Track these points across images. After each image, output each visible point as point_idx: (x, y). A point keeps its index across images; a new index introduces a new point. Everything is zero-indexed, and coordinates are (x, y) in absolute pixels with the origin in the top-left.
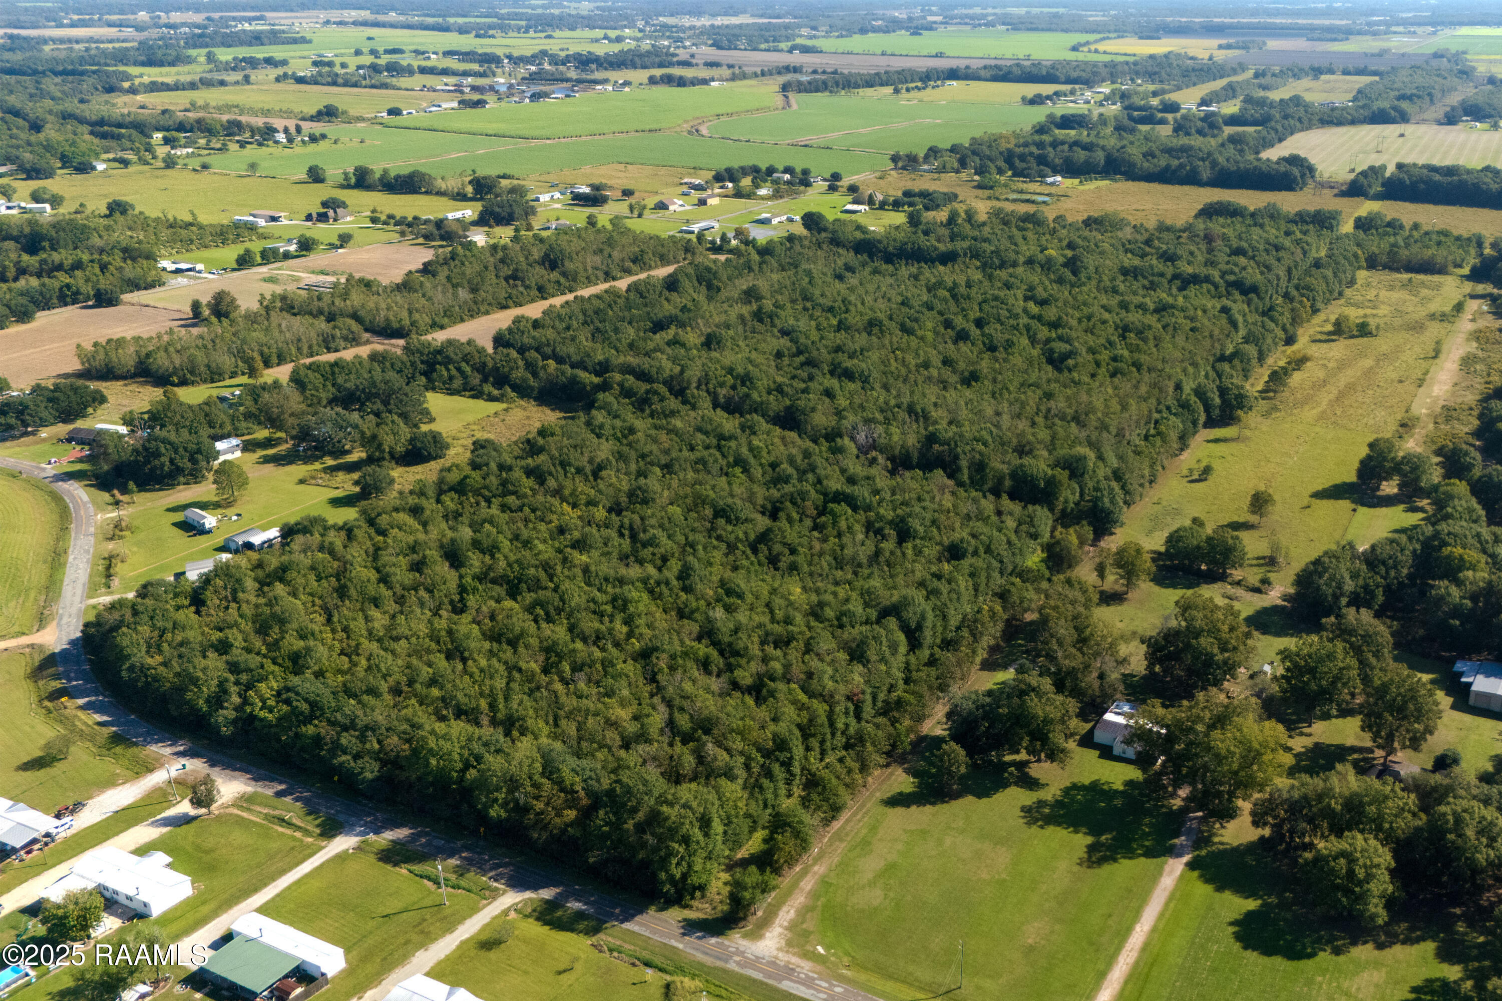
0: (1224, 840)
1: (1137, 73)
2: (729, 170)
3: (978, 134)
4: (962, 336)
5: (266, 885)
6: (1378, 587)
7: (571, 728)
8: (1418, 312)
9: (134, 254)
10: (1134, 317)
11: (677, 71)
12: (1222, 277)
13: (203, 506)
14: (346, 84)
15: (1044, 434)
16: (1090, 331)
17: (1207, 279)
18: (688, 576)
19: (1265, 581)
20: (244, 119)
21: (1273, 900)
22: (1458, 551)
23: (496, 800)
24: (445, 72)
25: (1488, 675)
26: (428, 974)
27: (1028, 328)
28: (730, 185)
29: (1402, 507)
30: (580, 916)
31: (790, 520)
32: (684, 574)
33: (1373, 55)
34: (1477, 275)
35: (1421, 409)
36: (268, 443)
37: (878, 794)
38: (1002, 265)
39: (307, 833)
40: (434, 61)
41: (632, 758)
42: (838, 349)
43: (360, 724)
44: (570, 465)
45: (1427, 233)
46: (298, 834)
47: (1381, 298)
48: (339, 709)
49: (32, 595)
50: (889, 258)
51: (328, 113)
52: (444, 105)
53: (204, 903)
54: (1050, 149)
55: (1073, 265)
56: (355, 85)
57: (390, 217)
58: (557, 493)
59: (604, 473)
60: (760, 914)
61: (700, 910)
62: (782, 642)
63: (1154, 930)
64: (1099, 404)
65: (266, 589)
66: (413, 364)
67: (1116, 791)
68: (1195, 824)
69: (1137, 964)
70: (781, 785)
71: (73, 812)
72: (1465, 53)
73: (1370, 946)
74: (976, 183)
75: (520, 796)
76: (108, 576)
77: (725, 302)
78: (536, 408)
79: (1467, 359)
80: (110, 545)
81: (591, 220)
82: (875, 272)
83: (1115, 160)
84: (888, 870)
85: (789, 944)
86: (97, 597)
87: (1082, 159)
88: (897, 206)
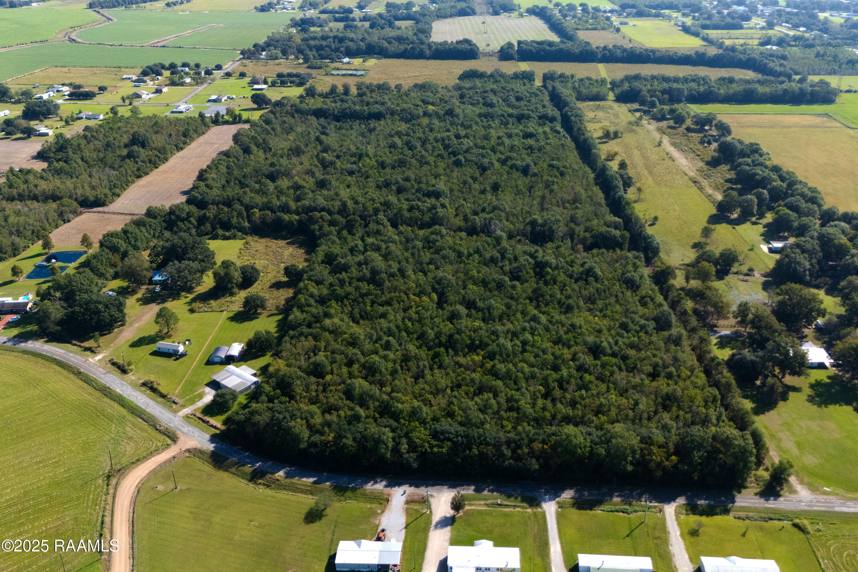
2: (147, 68)
8: (622, 123)
13: (156, 338)
19: (751, 270)
23: (628, 462)
28: (160, 78)
29: (749, 223)
34: (622, 100)
35: (690, 173)
36: (127, 291)
39: (522, 507)
45: (581, 80)
46: (519, 510)
47: (597, 117)
49: (129, 419)
53: (531, 559)
74: (306, 65)
75: (638, 456)
76: (163, 396)
77: (282, 157)
78: (263, 240)
79: (674, 145)
80: (131, 377)
81: (114, 111)
82: (340, 128)
83: (374, 46)
84: (799, 445)
85: (812, 491)
86: (179, 411)
87: (355, 47)
88: (283, 84)
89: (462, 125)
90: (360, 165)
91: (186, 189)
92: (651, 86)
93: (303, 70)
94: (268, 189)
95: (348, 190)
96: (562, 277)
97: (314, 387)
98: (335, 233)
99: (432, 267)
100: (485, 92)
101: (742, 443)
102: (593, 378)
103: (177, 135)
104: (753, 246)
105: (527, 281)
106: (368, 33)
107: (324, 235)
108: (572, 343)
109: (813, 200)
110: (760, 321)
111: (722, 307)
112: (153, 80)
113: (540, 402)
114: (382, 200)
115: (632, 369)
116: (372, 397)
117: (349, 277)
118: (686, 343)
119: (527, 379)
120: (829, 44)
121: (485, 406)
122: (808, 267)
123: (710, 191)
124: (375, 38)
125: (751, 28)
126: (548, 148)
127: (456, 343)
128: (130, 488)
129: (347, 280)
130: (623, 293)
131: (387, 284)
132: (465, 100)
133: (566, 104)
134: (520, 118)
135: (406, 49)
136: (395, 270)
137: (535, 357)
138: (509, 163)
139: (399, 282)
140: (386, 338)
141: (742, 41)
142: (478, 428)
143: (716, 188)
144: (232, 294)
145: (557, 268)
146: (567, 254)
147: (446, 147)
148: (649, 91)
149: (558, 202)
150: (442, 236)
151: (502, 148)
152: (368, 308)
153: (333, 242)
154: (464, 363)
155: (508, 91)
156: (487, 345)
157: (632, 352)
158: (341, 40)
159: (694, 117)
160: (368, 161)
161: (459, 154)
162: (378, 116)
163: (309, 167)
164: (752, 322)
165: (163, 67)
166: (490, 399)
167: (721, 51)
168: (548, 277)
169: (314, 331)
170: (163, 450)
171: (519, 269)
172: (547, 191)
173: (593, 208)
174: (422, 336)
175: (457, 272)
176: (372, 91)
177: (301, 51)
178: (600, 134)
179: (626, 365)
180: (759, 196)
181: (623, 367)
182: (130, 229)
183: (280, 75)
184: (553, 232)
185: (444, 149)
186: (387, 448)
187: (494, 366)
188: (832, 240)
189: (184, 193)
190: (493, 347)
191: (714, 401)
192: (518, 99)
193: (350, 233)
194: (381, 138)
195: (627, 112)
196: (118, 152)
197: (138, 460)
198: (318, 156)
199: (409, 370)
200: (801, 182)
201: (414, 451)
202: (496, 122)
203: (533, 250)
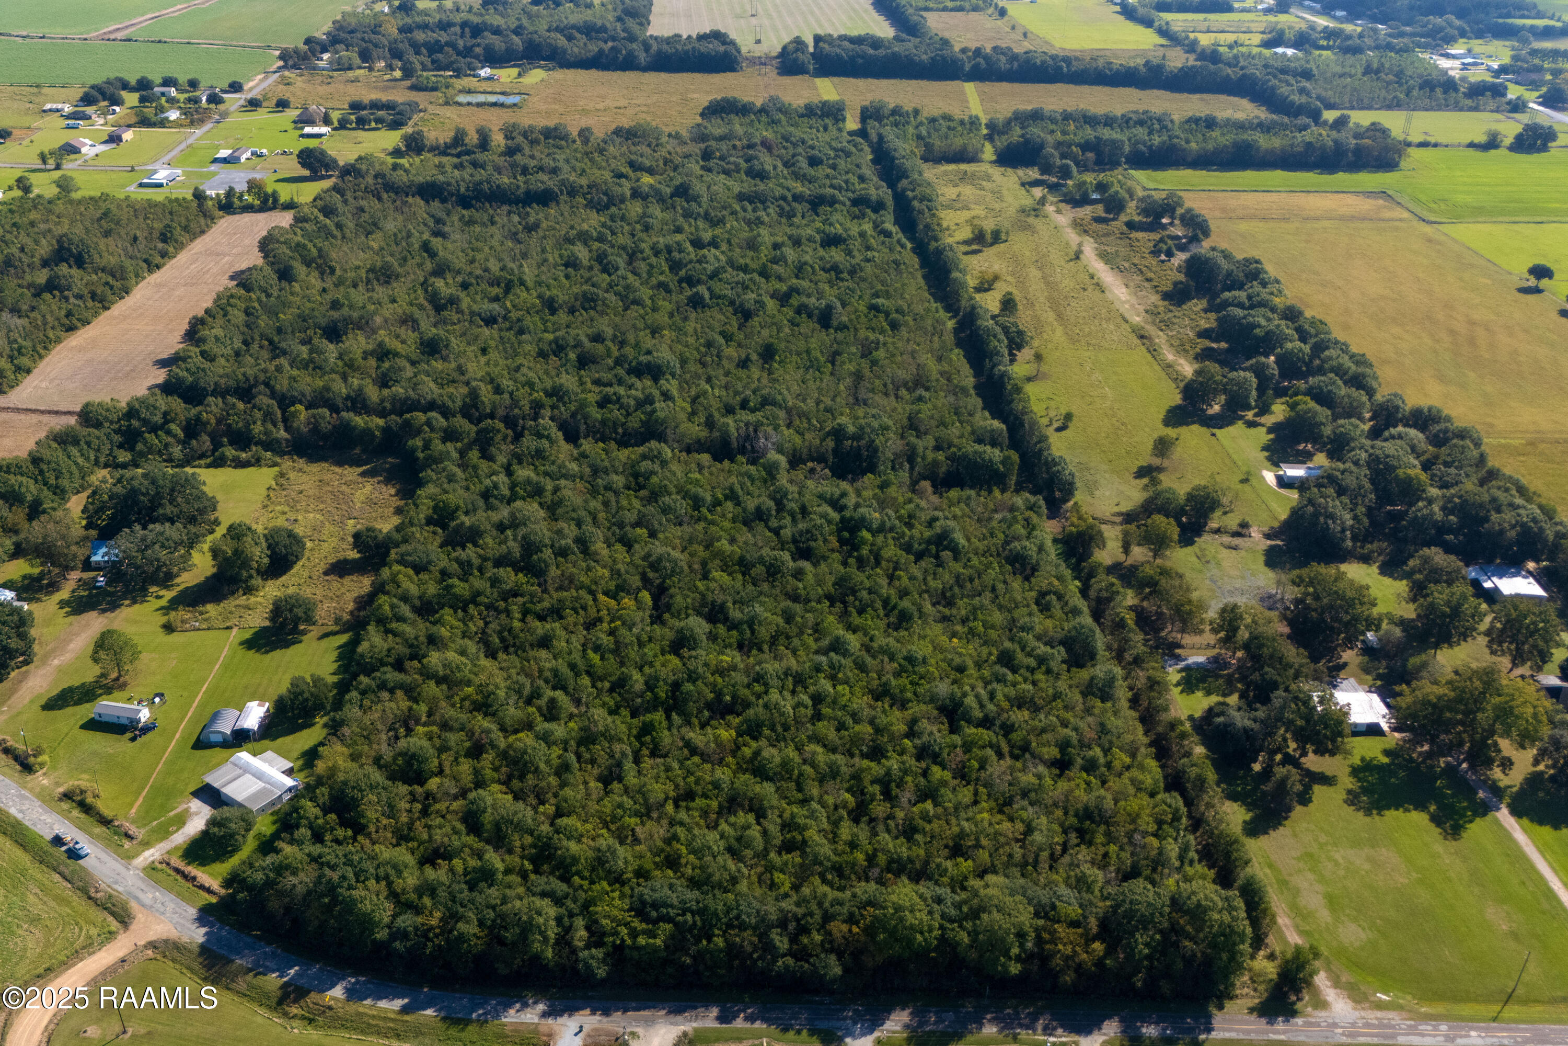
0: (1506, 783)
2: (91, 89)
13: (87, 692)
19: (1244, 525)
23: (1011, 957)
28: (118, 109)
29: (1240, 423)
35: (1132, 316)
45: (932, 119)
74: (408, 83)
75: (1029, 945)
76: (105, 822)
77: (355, 286)
78: (315, 468)
79: (1104, 256)
80: (42, 779)
81: (23, 185)
82: (470, 222)
83: (539, 45)
84: (1332, 901)
85: (1355, 1001)
86: (137, 855)
87: (503, 47)
88: (362, 123)
89: (706, 217)
90: (508, 304)
91: (165, 356)
92: (1064, 133)
93: (400, 96)
94: (326, 360)
95: (483, 360)
96: (891, 551)
97: (404, 805)
98: (455, 455)
99: (642, 532)
100: (751, 146)
101: (1226, 918)
102: (947, 775)
103: (149, 239)
104: (1248, 473)
105: (825, 558)
106: (530, 16)
107: (434, 461)
108: (909, 695)
109: (1358, 382)
110: (1261, 646)
111: (1190, 613)
112: (104, 114)
113: (846, 830)
114: (549, 384)
115: (1021, 751)
116: (520, 827)
117: (480, 556)
118: (1122, 694)
119: (822, 780)
120: (1389, 47)
121: (739, 839)
122: (1351, 522)
123: (1170, 357)
124: (542, 26)
125: (1247, 10)
126: (868, 268)
127: (685, 701)
128: (32, 1034)
129: (476, 561)
130: (1005, 582)
131: (554, 572)
132: (712, 163)
133: (904, 174)
134: (817, 203)
135: (601, 52)
136: (569, 541)
137: (838, 730)
138: (795, 301)
139: (576, 567)
140: (549, 693)
141: (1230, 38)
142: (726, 891)
143: (1181, 349)
144: (249, 590)
145: (881, 529)
146: (901, 499)
147: (675, 266)
148: (1058, 145)
149: (885, 385)
150: (664, 463)
151: (779, 269)
152: (517, 624)
153: (451, 479)
154: (701, 745)
155: (795, 145)
156: (747, 705)
157: (1020, 716)
158: (477, 31)
159: (1142, 200)
160: (524, 294)
161: (699, 282)
162: (544, 198)
163: (408, 310)
164: (1246, 646)
165: (125, 86)
166: (748, 827)
167: (1192, 60)
168: (865, 551)
169: (407, 679)
170: (102, 944)
171: (809, 534)
172: (865, 364)
173: (951, 399)
174: (620, 685)
175: (691, 541)
176: (533, 142)
177: (396, 54)
178: (966, 233)
179: (1009, 741)
180: (1259, 372)
181: (1005, 749)
182: (46, 454)
183: (356, 106)
184: (876, 450)
185: (671, 269)
186: (546, 939)
187: (757, 753)
188: (1395, 468)
189: (162, 363)
190: (756, 711)
191: (1176, 818)
192: (814, 162)
193: (486, 456)
194: (549, 244)
195: (1017, 186)
196: (28, 278)
197: (49, 970)
198: (424, 284)
199: (593, 761)
200: (1337, 342)
201: (599, 944)
202: (771, 211)
203: (837, 492)
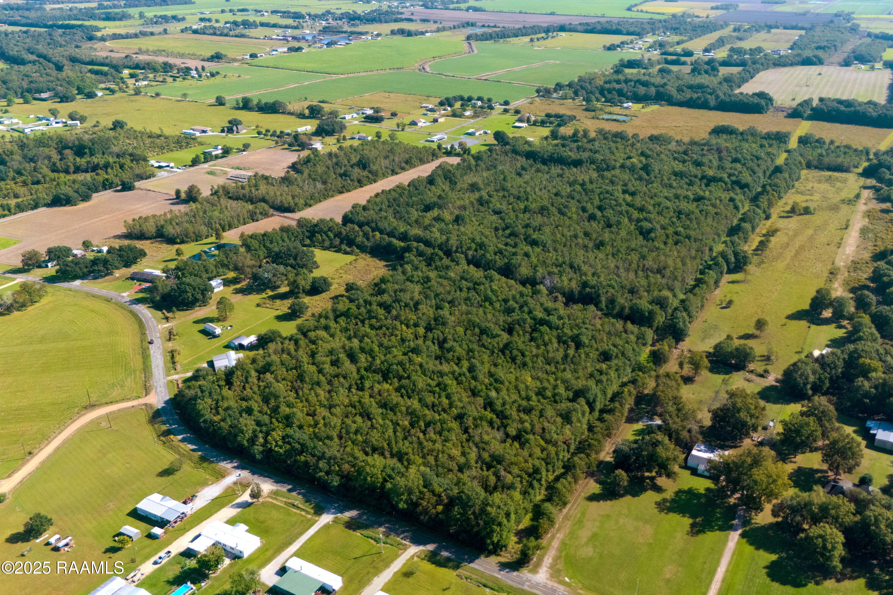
0: (757, 521)
1: (667, 29)
2: (447, 99)
3: (582, 74)
4: (592, 217)
5: (294, 541)
6: (826, 378)
7: (431, 459)
8: (836, 199)
9: (137, 157)
10: (684, 205)
11: (406, 26)
12: (729, 177)
13: (211, 320)
14: (221, 35)
15: (644, 282)
16: (659, 213)
17: (721, 180)
18: (474, 371)
19: (766, 371)
20: (171, 61)
21: (784, 555)
22: (868, 361)
23: (402, 500)
24: (275, 26)
25: (884, 430)
26: (382, 590)
27: (627, 212)
28: (449, 108)
29: (834, 325)
30: (448, 559)
31: (519, 335)
32: (471, 369)
33: (800, 15)
34: (867, 173)
35: (840, 263)
36: (235, 281)
37: (583, 494)
38: (608, 169)
39: (307, 512)
40: (267, 18)
41: (465, 477)
42: (527, 226)
43: (327, 456)
44: (401, 301)
45: (838, 147)
46: (303, 513)
47: (815, 189)
48: (315, 447)
49: (138, 373)
50: (544, 162)
51: (217, 57)
52: (280, 50)
53: (267, 550)
54: (624, 85)
55: (646, 168)
56: (226, 35)
57: (268, 131)
58: (397, 318)
59: (420, 307)
60: (535, 559)
61: (505, 557)
62: (528, 411)
63: (727, 571)
64: (670, 262)
65: (261, 376)
66: (303, 232)
67: (701, 494)
68: (742, 513)
69: (720, 589)
70: (537, 491)
71: (192, 500)
72: (853, 13)
73: (833, 581)
75: (414, 498)
76: (174, 363)
78: (371, 260)
79: (864, 230)
80: (170, 344)
81: (378, 135)
84: (593, 536)
85: (552, 576)
86: (171, 376)
88: (543, 124)
90: (510, 207)
93: (575, 112)
94: (409, 217)
103: (400, 162)
104: (804, 349)
122: (813, 380)
123: (836, 285)
144: (297, 298)
150: (492, 281)
170: (134, 400)
171: (518, 321)
180: (862, 299)
183: (549, 115)
186: (244, 437)
188: (862, 357)
195: (857, 188)
197: (112, 402)
201: (264, 446)
